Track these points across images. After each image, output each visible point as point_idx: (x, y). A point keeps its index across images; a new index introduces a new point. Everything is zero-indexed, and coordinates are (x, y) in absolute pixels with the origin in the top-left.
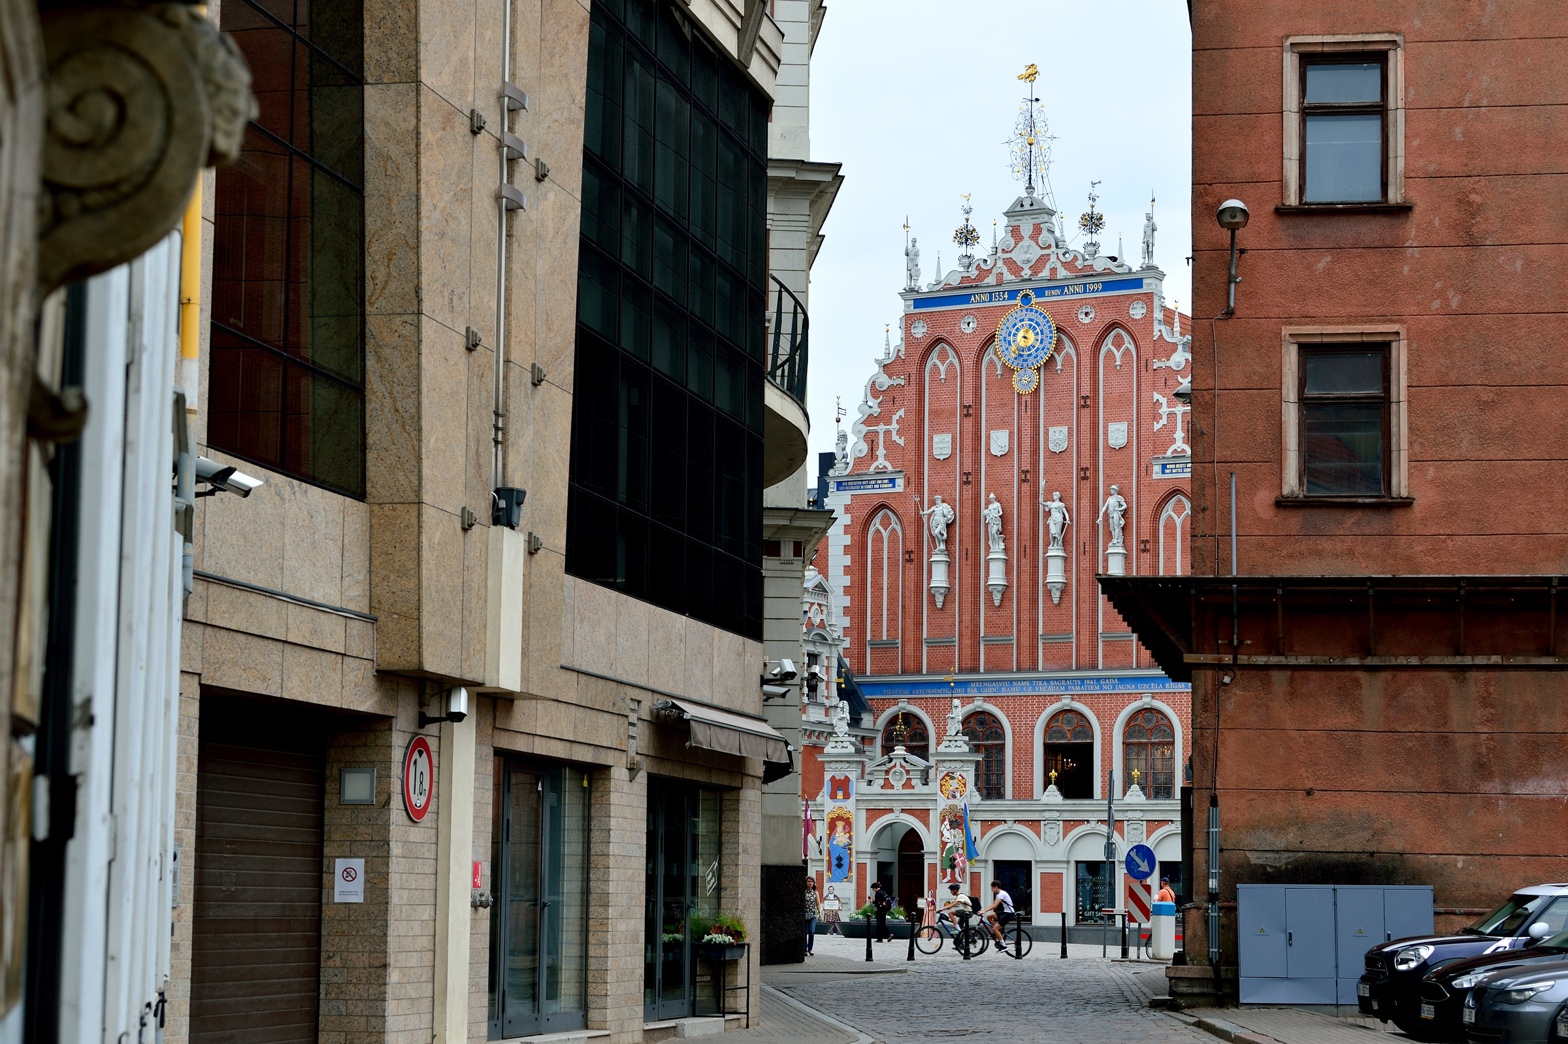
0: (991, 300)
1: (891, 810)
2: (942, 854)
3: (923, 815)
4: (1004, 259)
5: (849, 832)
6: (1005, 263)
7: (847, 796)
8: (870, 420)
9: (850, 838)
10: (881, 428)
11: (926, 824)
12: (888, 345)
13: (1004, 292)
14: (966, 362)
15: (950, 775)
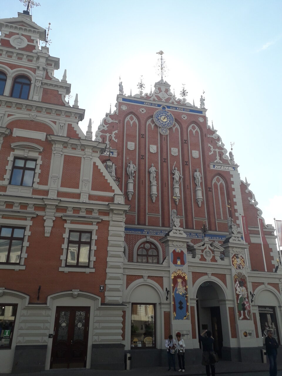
0: (151, 105)
1: (206, 274)
2: (237, 301)
3: (223, 277)
4: (155, 95)
5: (185, 286)
6: (156, 96)
7: (183, 263)
8: (103, 131)
9: (186, 290)
10: (108, 135)
11: (225, 283)
12: (110, 110)
13: (156, 104)
14: (142, 121)
15: (236, 256)
